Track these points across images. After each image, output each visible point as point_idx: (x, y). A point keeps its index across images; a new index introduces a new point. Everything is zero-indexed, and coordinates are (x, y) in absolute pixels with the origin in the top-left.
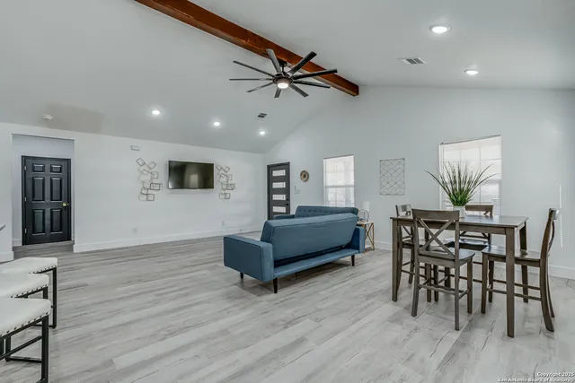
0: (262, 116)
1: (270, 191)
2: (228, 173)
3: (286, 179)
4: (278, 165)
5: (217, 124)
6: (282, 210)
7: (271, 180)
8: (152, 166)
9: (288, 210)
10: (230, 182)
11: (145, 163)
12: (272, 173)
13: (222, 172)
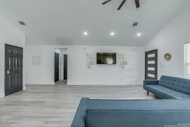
0: (135, 24)
1: (147, 66)
2: (124, 57)
3: (155, 59)
4: (151, 51)
5: (113, 34)
6: (153, 76)
7: (147, 59)
8: (91, 55)
9: (156, 77)
10: (124, 61)
11: (88, 54)
12: (148, 56)
13: (121, 56)
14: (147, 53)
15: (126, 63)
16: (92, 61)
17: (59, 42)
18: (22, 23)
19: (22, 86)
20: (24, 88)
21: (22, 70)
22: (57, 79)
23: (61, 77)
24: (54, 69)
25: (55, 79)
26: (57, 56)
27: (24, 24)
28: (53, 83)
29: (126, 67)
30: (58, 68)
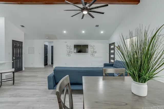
0: (97, 26)
1: (110, 54)
2: (94, 48)
3: (114, 49)
5: (83, 32)
7: (110, 49)
10: (94, 51)
11: (68, 46)
12: (111, 47)
13: (92, 47)
14: (110, 45)
15: (95, 52)
16: (71, 51)
17: (47, 37)
18: (23, 26)
19: (22, 68)
20: (24, 69)
21: (22, 57)
22: (46, 64)
23: (49, 62)
24: (44, 57)
25: (44, 63)
26: (46, 47)
27: (24, 27)
28: (43, 66)
29: (96, 55)
30: (47, 56)
